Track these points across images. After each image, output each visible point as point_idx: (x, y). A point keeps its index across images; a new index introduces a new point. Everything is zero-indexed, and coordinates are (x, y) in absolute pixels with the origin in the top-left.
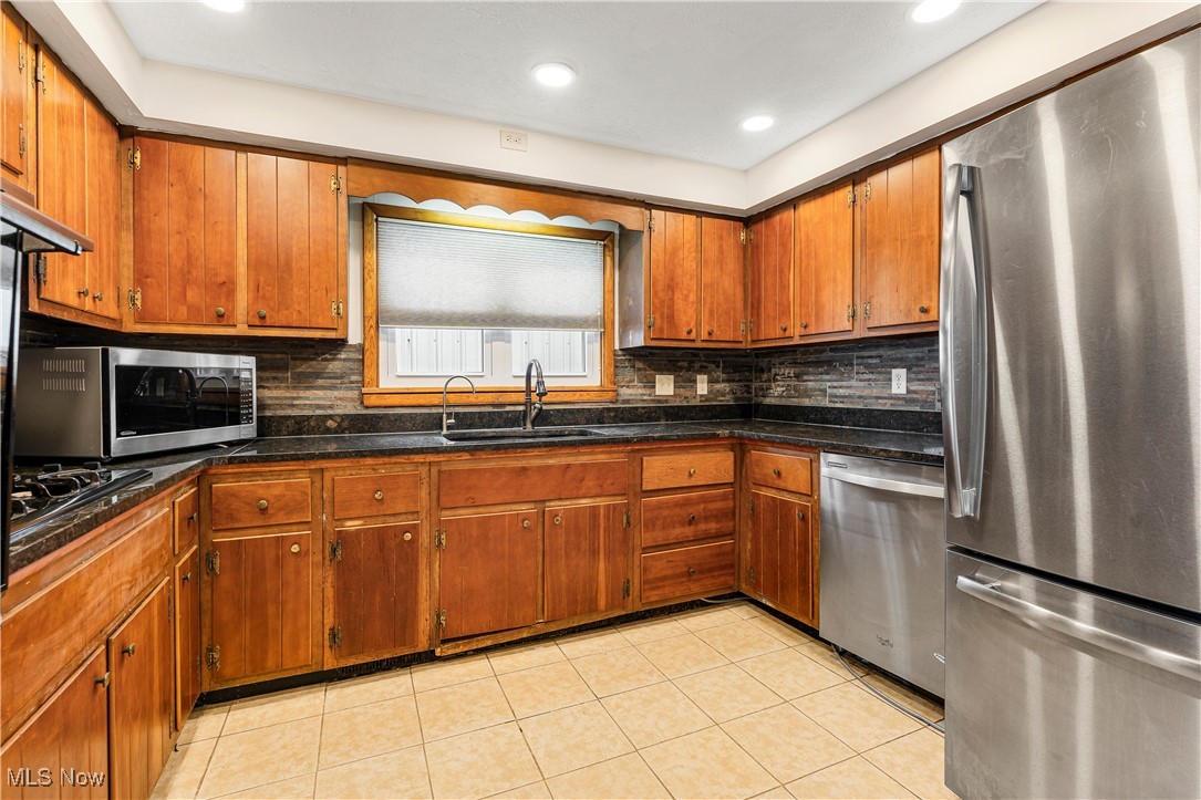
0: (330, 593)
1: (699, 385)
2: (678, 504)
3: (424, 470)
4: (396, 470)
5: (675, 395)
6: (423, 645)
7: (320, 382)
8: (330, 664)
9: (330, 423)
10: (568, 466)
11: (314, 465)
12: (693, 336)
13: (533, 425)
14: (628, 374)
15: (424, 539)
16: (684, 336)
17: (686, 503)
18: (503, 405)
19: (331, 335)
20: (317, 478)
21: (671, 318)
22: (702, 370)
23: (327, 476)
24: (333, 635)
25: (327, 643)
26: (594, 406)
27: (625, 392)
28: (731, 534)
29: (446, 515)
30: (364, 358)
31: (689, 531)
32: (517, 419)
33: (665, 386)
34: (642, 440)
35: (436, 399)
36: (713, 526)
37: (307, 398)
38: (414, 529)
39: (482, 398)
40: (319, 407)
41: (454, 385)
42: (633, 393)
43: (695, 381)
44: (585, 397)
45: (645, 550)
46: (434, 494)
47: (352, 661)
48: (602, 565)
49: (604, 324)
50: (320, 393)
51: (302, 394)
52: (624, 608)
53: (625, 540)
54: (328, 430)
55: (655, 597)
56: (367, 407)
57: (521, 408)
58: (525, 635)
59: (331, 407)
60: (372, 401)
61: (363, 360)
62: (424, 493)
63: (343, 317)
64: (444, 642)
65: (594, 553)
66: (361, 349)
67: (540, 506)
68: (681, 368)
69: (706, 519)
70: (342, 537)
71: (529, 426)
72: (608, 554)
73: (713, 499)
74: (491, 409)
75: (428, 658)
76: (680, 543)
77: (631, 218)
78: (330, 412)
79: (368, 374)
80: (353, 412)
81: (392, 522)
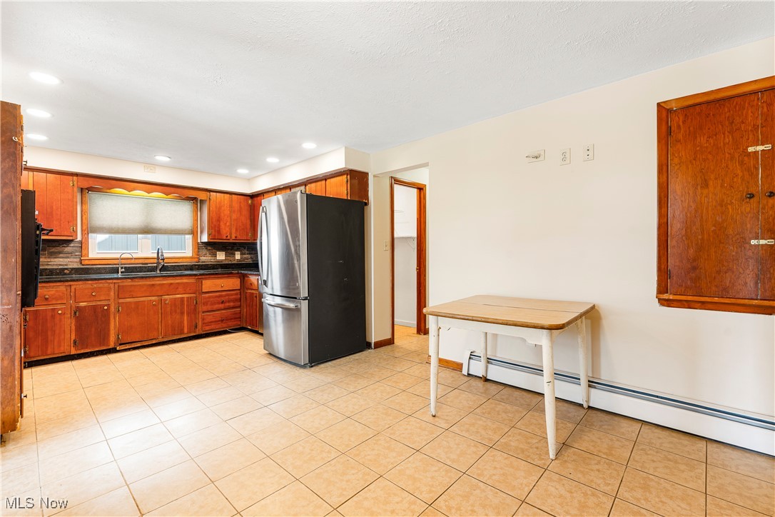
0: (73, 327)
1: (236, 256)
2: (216, 297)
3: (112, 286)
4: (101, 285)
5: (225, 259)
6: (112, 346)
7: (61, 255)
8: (73, 352)
9: (66, 271)
10: (171, 284)
11: (67, 284)
12: (229, 238)
13: (160, 270)
14: (204, 251)
15: (112, 309)
16: (225, 238)
17: (220, 296)
18: (147, 264)
19: (71, 238)
21: (219, 232)
22: (237, 250)
23: (73, 288)
24: (75, 342)
25: (72, 345)
26: (189, 264)
27: (203, 259)
28: (240, 307)
29: (121, 301)
30: (83, 246)
31: (222, 306)
32: (153, 269)
33: (221, 256)
34: (201, 275)
35: (116, 262)
36: (232, 304)
37: (55, 262)
38: (108, 305)
39: (137, 261)
40: (60, 265)
41: (123, 256)
42: (206, 258)
43: (235, 254)
44: (184, 260)
45: (203, 312)
46: (117, 294)
47: (82, 351)
48: (185, 318)
49: (193, 232)
50: (61, 260)
51: (52, 260)
52: (195, 332)
53: (195, 309)
54: (65, 274)
55: (208, 329)
56: (83, 265)
57: (155, 265)
58: (154, 342)
59: (66, 265)
60: (86, 262)
61: (81, 247)
62: (112, 293)
63: (75, 232)
64: (120, 344)
65: (182, 313)
66: (81, 242)
67: (160, 297)
68: (228, 249)
69: (229, 302)
70: (78, 309)
71: (158, 272)
72: (188, 314)
73: (232, 295)
74: (141, 265)
75: (114, 351)
76: (218, 310)
77: (201, 196)
78: (66, 267)
79: (84, 252)
80: (77, 267)
81: (99, 303)
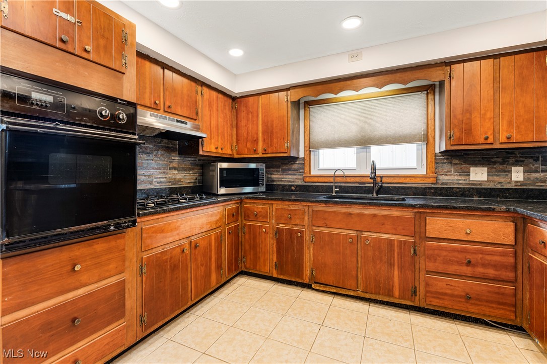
0: (275, 249)
1: (513, 174)
2: (454, 250)
3: (306, 208)
4: (296, 208)
5: (488, 181)
6: (306, 281)
7: (290, 172)
8: (275, 275)
9: (293, 188)
10: (375, 216)
12: (491, 140)
13: (377, 194)
14: (447, 167)
15: (307, 237)
16: (482, 141)
17: (462, 251)
18: (364, 183)
19: (285, 155)
20: (271, 207)
21: (468, 131)
22: (517, 163)
23: (274, 206)
24: (276, 266)
25: (274, 267)
26: (420, 186)
27: (444, 178)
28: (513, 282)
29: (315, 229)
30: (305, 163)
31: (468, 270)
32: (369, 190)
33: (479, 175)
36: (491, 272)
37: (286, 178)
38: (301, 232)
40: (290, 181)
42: (451, 178)
43: (510, 171)
44: (413, 180)
45: (428, 272)
46: (311, 219)
47: (282, 277)
48: (396, 273)
49: (427, 139)
50: (290, 176)
51: (284, 177)
52: (413, 302)
53: (413, 264)
54: (292, 190)
55: (435, 303)
56: (305, 182)
57: (372, 185)
58: (352, 294)
59: (293, 182)
60: (307, 179)
61: (304, 164)
62: (306, 218)
63: (289, 148)
64: (315, 283)
65: (391, 265)
66: (303, 159)
67: (359, 233)
68: (495, 163)
69: (484, 265)
70: (279, 230)
71: (375, 194)
72: (401, 268)
73: (493, 254)
74: (358, 185)
75: (308, 286)
76: (460, 276)
77: (436, 76)
78: (293, 184)
79: (307, 169)
80: (300, 184)
81: (295, 228)
